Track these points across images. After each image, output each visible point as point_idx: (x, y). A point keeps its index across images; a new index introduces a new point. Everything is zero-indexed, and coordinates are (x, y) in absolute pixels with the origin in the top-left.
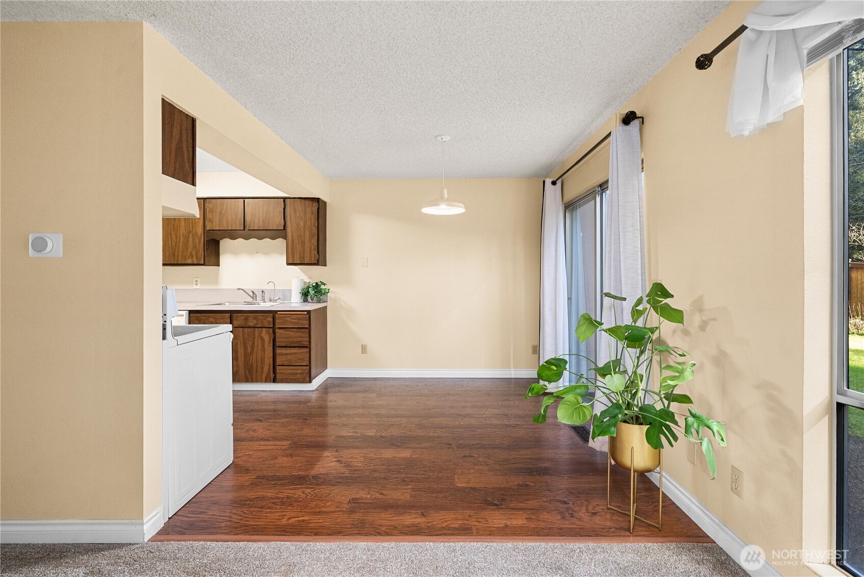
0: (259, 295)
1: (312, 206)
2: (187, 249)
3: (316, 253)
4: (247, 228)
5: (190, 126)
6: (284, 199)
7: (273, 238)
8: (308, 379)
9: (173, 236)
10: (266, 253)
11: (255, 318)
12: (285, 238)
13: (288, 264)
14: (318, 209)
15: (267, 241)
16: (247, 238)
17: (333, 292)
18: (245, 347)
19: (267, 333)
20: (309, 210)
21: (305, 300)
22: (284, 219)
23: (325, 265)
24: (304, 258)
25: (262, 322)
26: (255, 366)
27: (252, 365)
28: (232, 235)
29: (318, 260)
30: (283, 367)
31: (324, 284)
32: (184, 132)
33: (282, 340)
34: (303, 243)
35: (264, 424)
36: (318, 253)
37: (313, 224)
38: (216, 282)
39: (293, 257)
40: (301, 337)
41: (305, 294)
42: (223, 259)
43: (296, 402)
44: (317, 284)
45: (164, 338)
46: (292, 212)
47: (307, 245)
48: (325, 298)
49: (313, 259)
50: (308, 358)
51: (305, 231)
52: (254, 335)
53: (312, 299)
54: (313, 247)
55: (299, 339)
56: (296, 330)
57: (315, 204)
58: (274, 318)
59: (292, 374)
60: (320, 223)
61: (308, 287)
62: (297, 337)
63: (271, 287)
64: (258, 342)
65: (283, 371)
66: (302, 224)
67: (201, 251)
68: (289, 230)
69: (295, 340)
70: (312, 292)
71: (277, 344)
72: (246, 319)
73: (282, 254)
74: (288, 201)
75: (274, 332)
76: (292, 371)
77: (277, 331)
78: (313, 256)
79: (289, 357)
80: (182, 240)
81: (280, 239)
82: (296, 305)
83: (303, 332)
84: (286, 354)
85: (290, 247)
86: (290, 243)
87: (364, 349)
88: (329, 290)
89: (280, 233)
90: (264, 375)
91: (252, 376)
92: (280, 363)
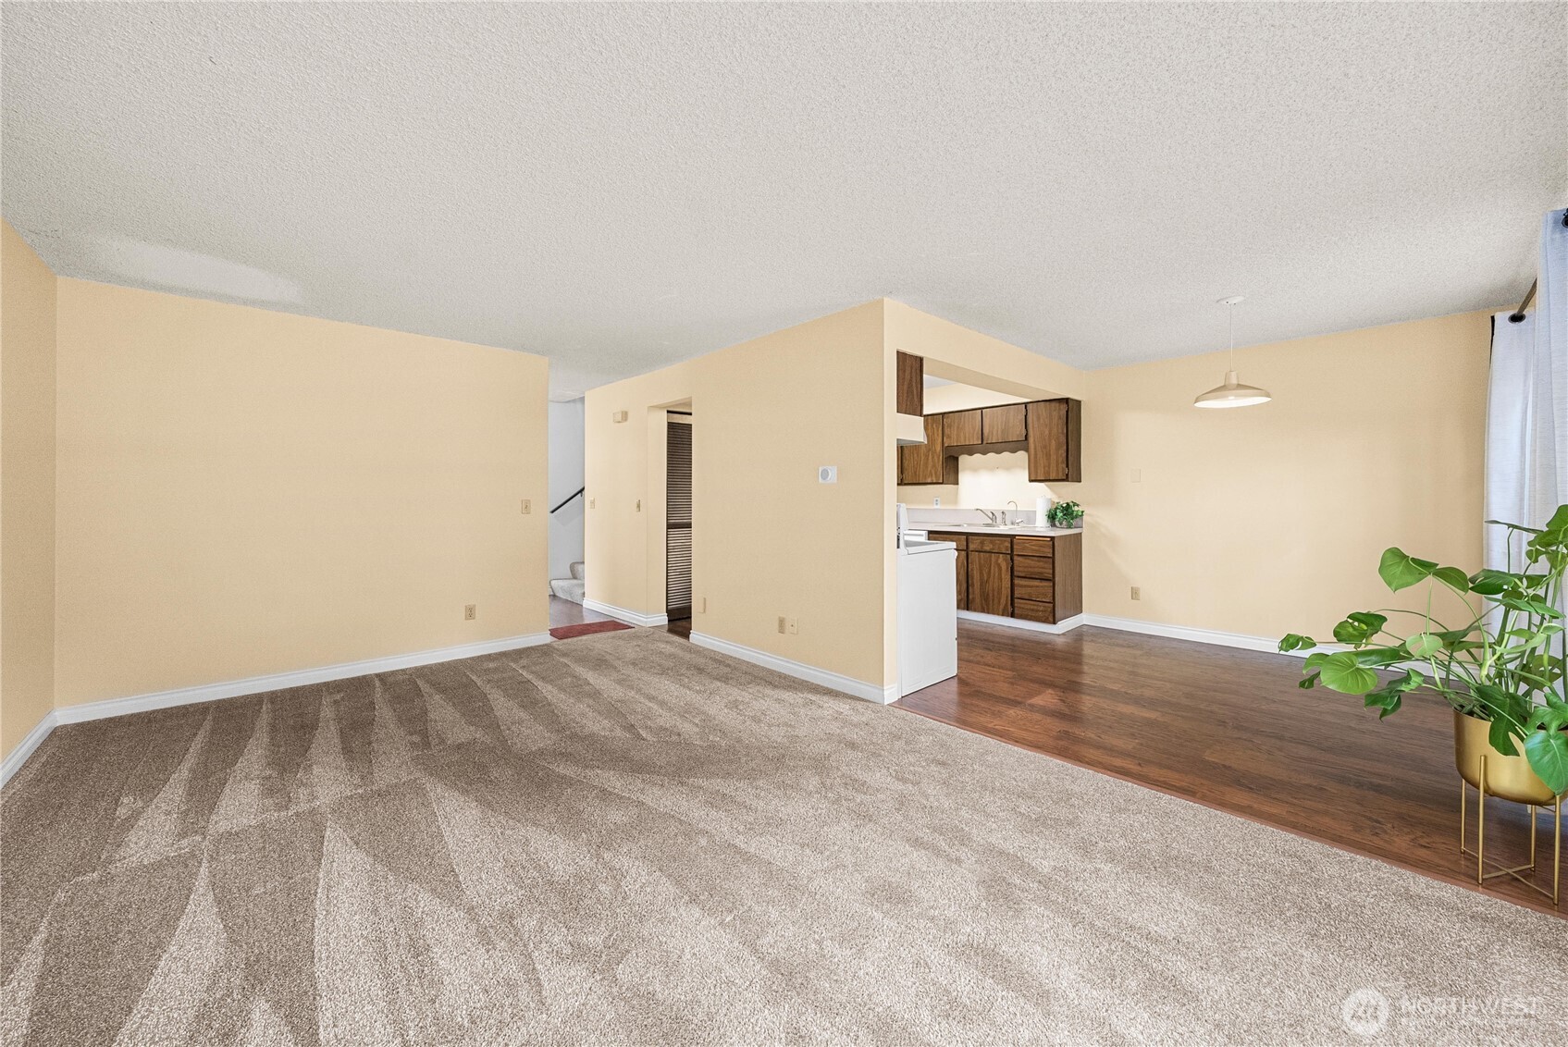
0: (999, 517)
1: (1060, 409)
2: (927, 467)
3: (1064, 466)
4: (985, 442)
5: (918, 365)
6: (1026, 404)
7: (1014, 451)
8: (1051, 619)
9: (915, 455)
10: (1008, 468)
11: (991, 542)
12: (1027, 450)
13: (1031, 481)
14: (1067, 412)
15: (1006, 455)
16: (984, 453)
17: (1089, 515)
18: (981, 573)
19: (1004, 559)
20: (1055, 414)
21: (1053, 525)
22: (1026, 428)
23: (1079, 480)
24: (1049, 473)
25: (999, 548)
26: (991, 595)
27: (988, 595)
28: (970, 450)
29: (1067, 475)
30: (1022, 601)
31: (1078, 505)
32: (914, 374)
33: (1021, 569)
34: (1048, 456)
35: (993, 653)
36: (1067, 466)
37: (1060, 431)
38: (955, 500)
39: (1036, 473)
40: (1043, 568)
41: (1052, 517)
42: (963, 477)
43: (1033, 642)
44: (1068, 504)
45: (898, 547)
46: (1035, 419)
47: (1053, 457)
48: (1080, 523)
49: (1060, 474)
50: (1051, 594)
51: (1050, 440)
52: (991, 560)
53: (1061, 524)
54: (1060, 460)
55: (1040, 570)
56: (1036, 559)
57: (1064, 407)
58: (1012, 543)
59: (1033, 610)
60: (1070, 429)
61: (1057, 508)
62: (1038, 567)
63: (1012, 507)
64: (994, 570)
65: (1022, 606)
66: (1047, 432)
67: (940, 469)
68: (1031, 440)
69: (1036, 570)
70: (1060, 514)
71: (1016, 573)
72: (982, 543)
73: (1024, 469)
74: (1030, 406)
75: (1012, 559)
76: (1032, 607)
77: (1015, 558)
78: (1060, 470)
79: (1029, 590)
80: (923, 458)
81: (1023, 452)
82: (1042, 529)
83: (1046, 562)
84: (1025, 586)
85: (1032, 461)
86: (1032, 457)
87: (1135, 593)
88: (1083, 512)
89: (1021, 444)
90: (1002, 607)
91: (988, 605)
92: (1019, 596)
